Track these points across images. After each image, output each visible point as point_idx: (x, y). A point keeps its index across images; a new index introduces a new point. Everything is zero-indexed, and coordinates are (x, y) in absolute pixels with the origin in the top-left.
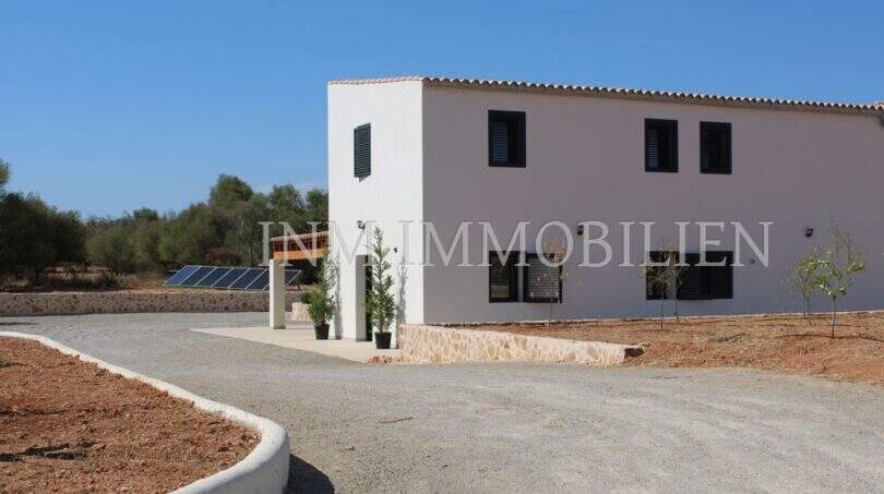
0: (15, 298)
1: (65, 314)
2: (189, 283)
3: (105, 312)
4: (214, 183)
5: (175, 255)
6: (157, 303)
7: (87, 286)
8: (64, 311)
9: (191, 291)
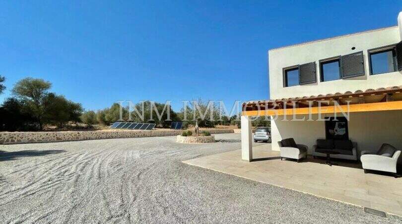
0: (47, 134)
1: (73, 141)
2: (118, 127)
3: (92, 139)
4: (113, 104)
5: (111, 119)
6: (114, 135)
7: (82, 129)
8: (73, 139)
9: (120, 130)
